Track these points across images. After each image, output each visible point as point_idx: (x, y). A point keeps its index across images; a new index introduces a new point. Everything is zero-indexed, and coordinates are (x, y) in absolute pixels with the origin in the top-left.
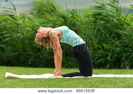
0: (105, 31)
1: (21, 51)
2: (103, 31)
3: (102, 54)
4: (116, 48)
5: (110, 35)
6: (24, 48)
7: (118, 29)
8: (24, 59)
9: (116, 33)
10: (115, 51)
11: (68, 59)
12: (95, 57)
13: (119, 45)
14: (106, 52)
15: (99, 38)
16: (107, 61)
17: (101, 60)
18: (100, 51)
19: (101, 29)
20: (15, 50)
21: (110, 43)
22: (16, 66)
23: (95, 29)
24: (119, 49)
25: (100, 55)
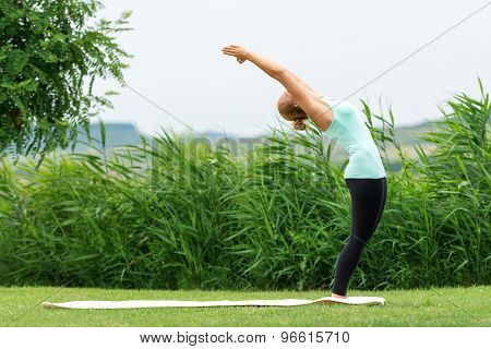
0: (294, 202)
1: (101, 250)
2: (288, 202)
3: (287, 256)
4: (320, 243)
5: (305, 212)
6: (110, 244)
7: (323, 197)
8: (110, 270)
9: (318, 207)
10: (318, 249)
11: (211, 270)
12: (273, 264)
13: (326, 234)
14: (297, 252)
15: (281, 219)
16: (298, 272)
17: (285, 270)
18: (282, 250)
19: (285, 197)
20: (88, 248)
21: (304, 231)
22: (90, 286)
23: (269, 198)
24: (326, 244)
25: (281, 259)
